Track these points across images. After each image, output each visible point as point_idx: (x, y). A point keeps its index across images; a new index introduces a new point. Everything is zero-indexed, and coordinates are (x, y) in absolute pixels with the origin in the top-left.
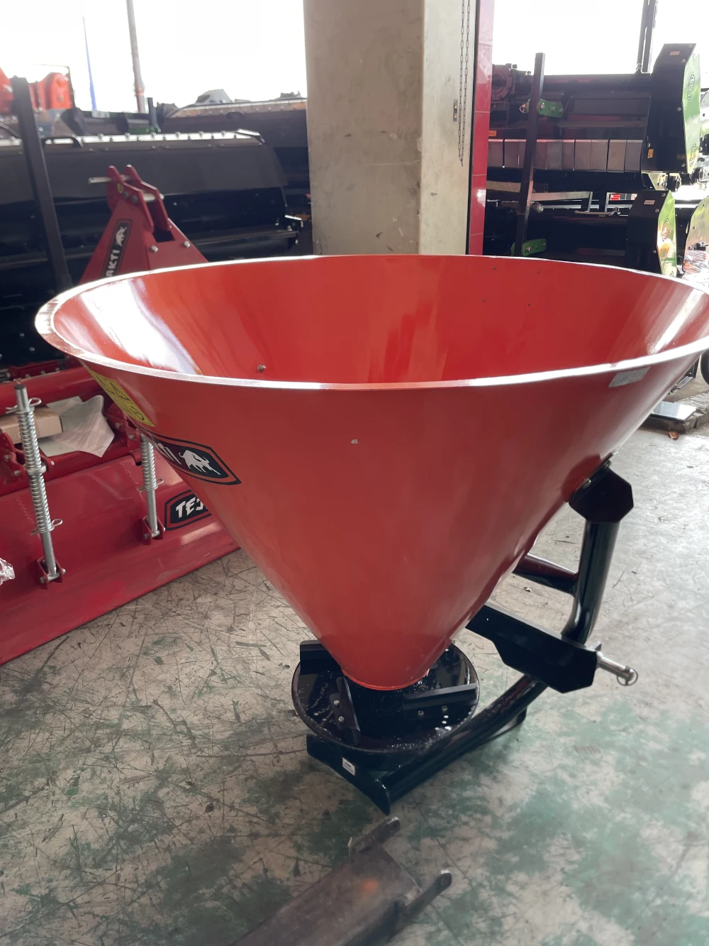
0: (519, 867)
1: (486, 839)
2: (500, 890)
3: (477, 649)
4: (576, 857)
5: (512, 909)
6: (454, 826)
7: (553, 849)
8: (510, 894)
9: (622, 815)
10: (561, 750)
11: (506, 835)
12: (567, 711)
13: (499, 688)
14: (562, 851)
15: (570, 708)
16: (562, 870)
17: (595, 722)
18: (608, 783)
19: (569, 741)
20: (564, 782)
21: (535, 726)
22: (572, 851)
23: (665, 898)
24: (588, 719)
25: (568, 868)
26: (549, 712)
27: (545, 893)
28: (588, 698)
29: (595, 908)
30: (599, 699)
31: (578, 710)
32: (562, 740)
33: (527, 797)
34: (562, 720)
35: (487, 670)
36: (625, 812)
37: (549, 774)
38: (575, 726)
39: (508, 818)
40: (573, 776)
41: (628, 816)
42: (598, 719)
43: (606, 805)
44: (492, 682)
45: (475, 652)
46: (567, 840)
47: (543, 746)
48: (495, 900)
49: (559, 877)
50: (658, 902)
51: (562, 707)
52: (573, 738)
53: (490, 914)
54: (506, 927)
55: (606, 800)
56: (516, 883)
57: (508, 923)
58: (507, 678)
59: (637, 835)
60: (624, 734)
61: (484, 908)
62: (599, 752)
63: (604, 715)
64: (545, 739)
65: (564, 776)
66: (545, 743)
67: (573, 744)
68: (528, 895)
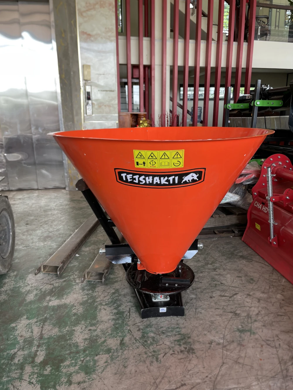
0: (87, 301)
1: (100, 300)
2: (87, 294)
3: (173, 352)
4: (74, 311)
5: (82, 293)
6: (111, 297)
7: (81, 309)
8: (85, 295)
9: (67, 329)
10: (101, 335)
11: (96, 304)
12: (110, 352)
13: (143, 341)
14: (78, 310)
15: (111, 354)
16: (75, 306)
17: (97, 356)
18: (76, 336)
19: (100, 341)
20: (91, 326)
21: (116, 337)
22: (76, 312)
23: (44, 317)
24: (100, 355)
25: (74, 307)
26: (117, 346)
27: (76, 300)
28: (108, 365)
29: (62, 305)
30: (103, 368)
31: (107, 356)
32: (103, 339)
33: (99, 315)
34: (109, 347)
35: (157, 346)
36: (66, 331)
37: (98, 325)
38: (102, 348)
39: (99, 307)
40: (90, 330)
41: (64, 330)
42: (96, 358)
43: (73, 329)
44: (149, 342)
45: (172, 351)
46: (79, 313)
47: (107, 332)
48: (87, 292)
49: (75, 305)
50: (45, 315)
51: (114, 352)
52: (100, 342)
53: (86, 290)
54: (81, 290)
55: (74, 330)
56: (85, 298)
57: (81, 291)
58: (146, 348)
59: (59, 328)
60: (82, 359)
61: (88, 290)
62: (87, 344)
63: (95, 362)
64: (109, 335)
65: (93, 328)
66: (108, 334)
67: (98, 340)
68: (80, 298)
